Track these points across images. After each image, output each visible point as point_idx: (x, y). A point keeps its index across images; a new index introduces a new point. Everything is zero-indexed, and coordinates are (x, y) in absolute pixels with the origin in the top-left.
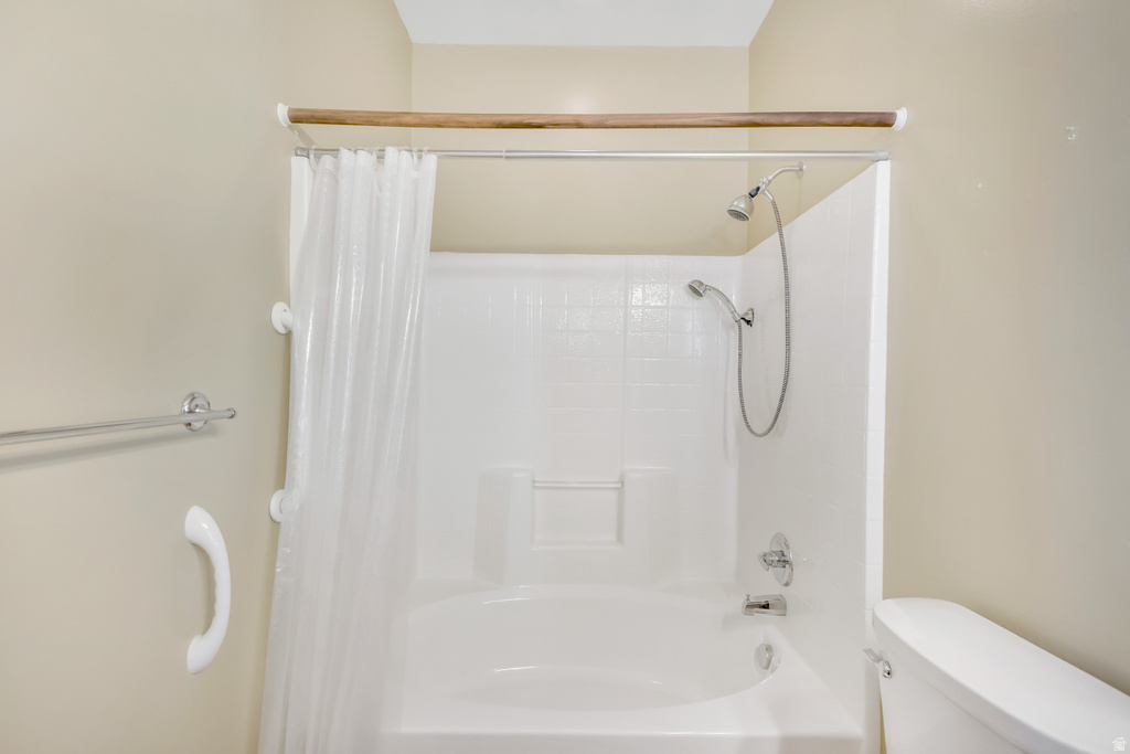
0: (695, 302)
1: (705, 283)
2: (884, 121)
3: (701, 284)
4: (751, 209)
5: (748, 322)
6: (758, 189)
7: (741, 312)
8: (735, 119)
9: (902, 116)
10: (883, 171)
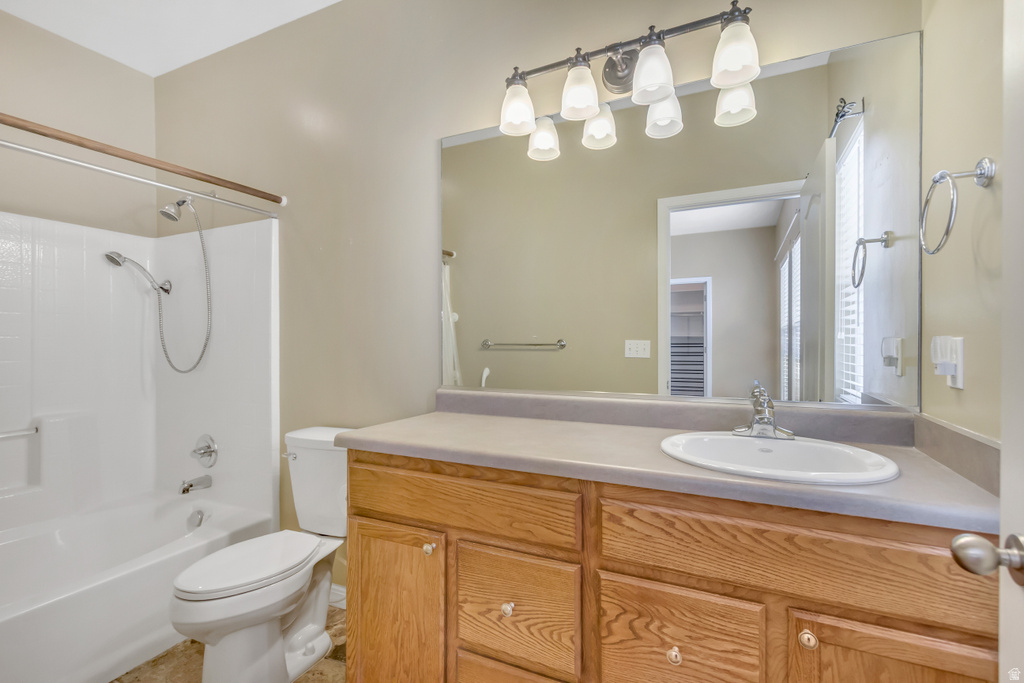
0: (112, 268)
1: (124, 255)
2: (276, 200)
3: (120, 256)
4: (180, 215)
5: (166, 291)
6: (184, 202)
7: (160, 281)
8: (199, 176)
9: (285, 201)
10: (275, 223)
